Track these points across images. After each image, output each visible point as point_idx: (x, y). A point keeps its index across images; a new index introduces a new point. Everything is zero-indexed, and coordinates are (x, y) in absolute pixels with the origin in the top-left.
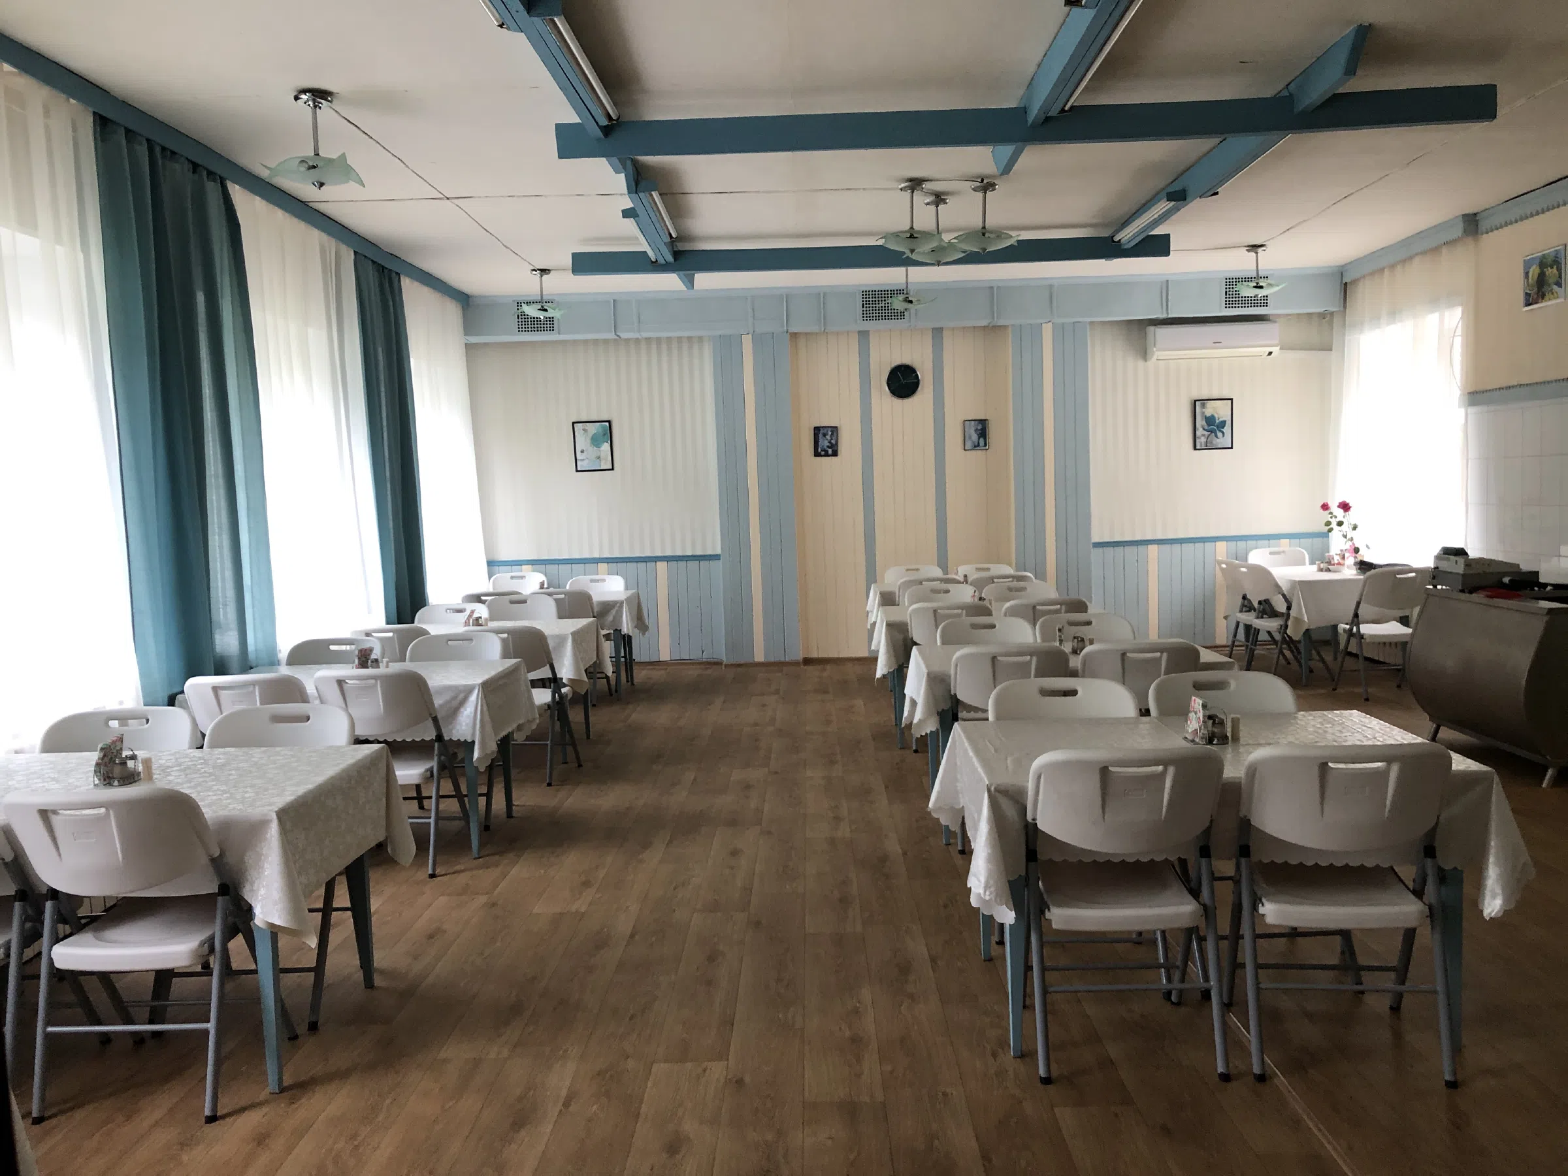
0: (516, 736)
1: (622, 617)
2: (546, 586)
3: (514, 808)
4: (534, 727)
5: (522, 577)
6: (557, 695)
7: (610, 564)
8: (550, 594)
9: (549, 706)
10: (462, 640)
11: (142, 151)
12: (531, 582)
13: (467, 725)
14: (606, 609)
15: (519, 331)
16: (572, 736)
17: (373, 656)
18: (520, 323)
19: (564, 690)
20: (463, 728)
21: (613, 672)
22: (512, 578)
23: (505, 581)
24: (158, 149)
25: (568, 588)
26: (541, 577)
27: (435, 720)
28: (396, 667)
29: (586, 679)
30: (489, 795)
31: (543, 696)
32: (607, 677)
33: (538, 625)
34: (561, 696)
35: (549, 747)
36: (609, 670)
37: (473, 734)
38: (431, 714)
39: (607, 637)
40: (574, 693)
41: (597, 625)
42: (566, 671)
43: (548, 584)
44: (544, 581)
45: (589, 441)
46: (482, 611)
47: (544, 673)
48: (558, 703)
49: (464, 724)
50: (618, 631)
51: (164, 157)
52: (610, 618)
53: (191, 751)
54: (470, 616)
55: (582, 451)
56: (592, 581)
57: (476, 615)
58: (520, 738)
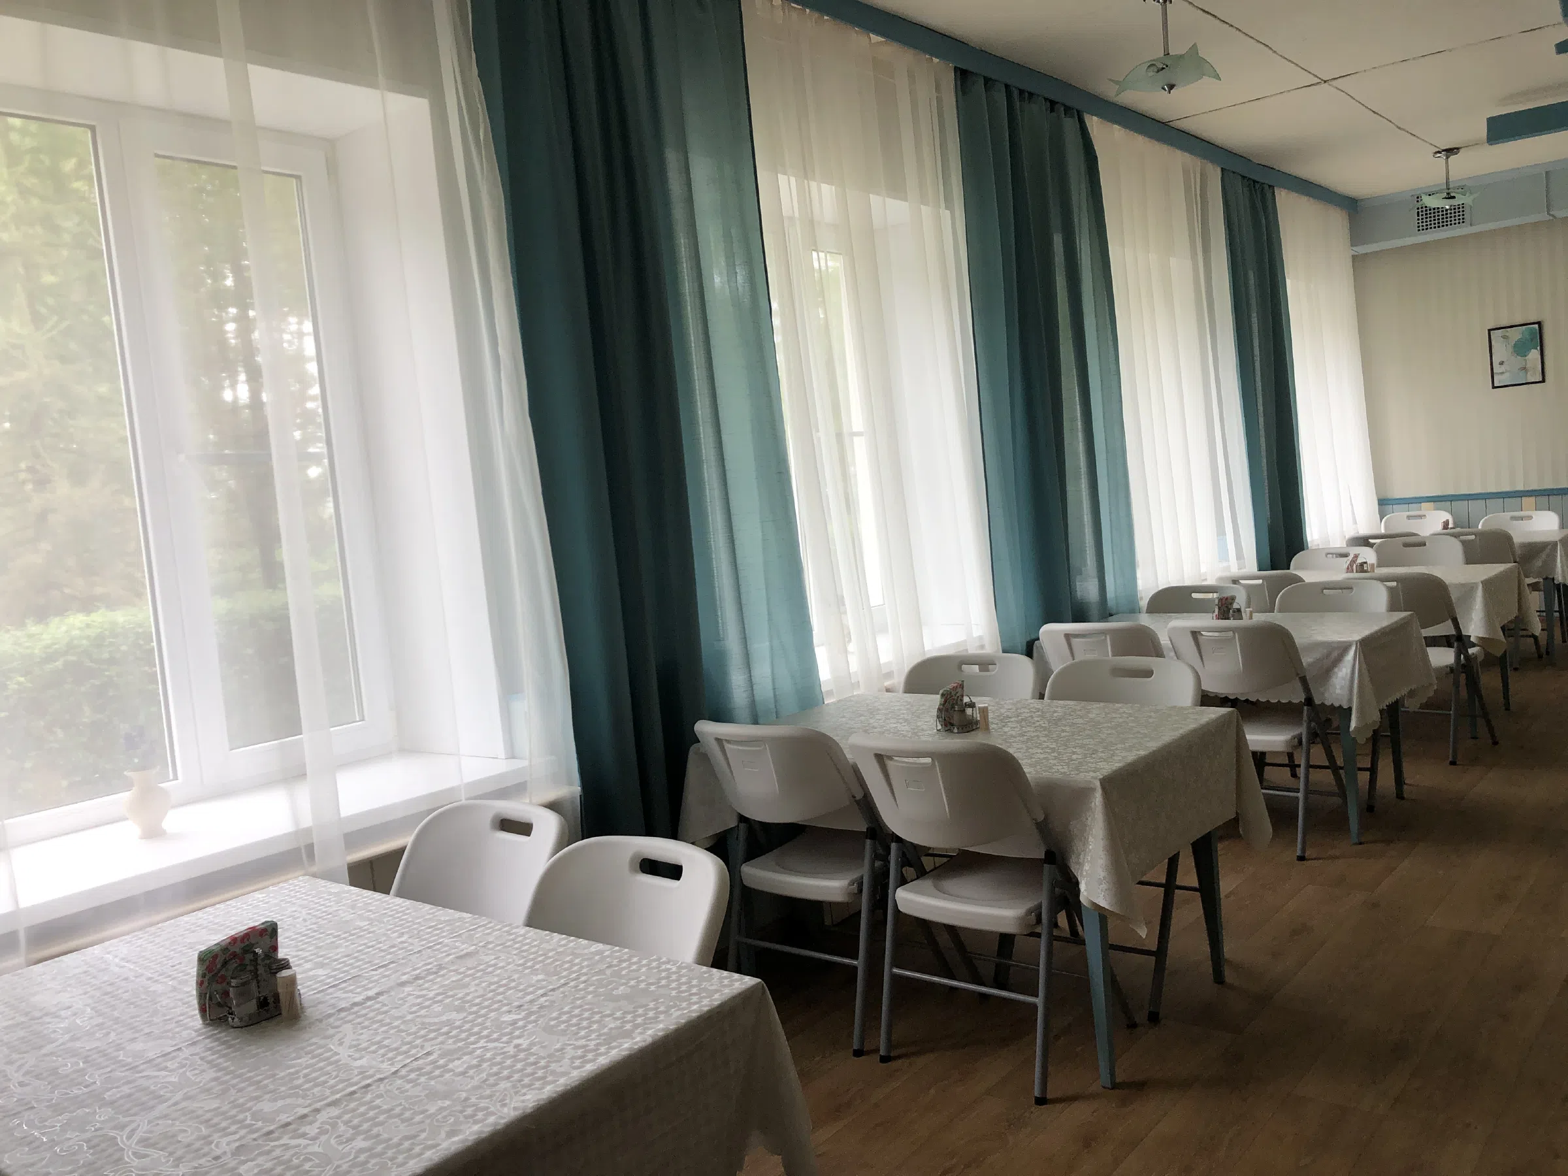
0: (1406, 703)
1: (1555, 560)
2: (1451, 525)
3: (1405, 787)
4: (1431, 694)
5: (1420, 517)
6: (1462, 656)
7: (1539, 498)
8: (1455, 536)
9: (1451, 670)
10: (1341, 589)
11: (1001, 97)
12: (1433, 521)
13: (1342, 688)
14: (1535, 552)
15: (1419, 230)
16: (1483, 707)
17: (1235, 606)
18: (1420, 221)
19: (1471, 651)
20: (1338, 691)
21: (1542, 630)
22: (1409, 517)
23: (1400, 521)
24: (1016, 94)
25: (1480, 527)
26: (1446, 516)
27: (1304, 680)
28: (1260, 618)
29: (1504, 640)
30: (1373, 770)
31: (1442, 657)
32: (1535, 638)
33: (1438, 572)
34: (1467, 657)
35: (1452, 717)
36: (1537, 627)
37: (1350, 700)
38: (1298, 674)
39: (1534, 587)
40: (1487, 654)
41: (1519, 573)
42: (1475, 626)
43: (1455, 523)
44: (1448, 521)
45: (1511, 349)
46: (1368, 555)
47: (1445, 629)
48: (1464, 666)
49: (1338, 687)
50: (1549, 580)
51: (1022, 99)
52: (1538, 563)
53: (1032, 701)
54: (1353, 561)
55: (1502, 363)
56: (1514, 518)
57: (1359, 561)
58: (1412, 705)
